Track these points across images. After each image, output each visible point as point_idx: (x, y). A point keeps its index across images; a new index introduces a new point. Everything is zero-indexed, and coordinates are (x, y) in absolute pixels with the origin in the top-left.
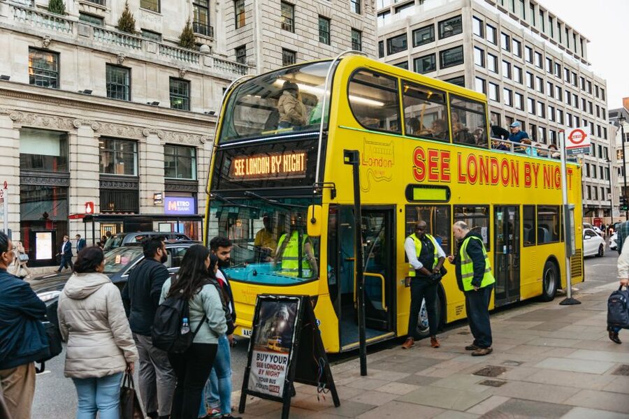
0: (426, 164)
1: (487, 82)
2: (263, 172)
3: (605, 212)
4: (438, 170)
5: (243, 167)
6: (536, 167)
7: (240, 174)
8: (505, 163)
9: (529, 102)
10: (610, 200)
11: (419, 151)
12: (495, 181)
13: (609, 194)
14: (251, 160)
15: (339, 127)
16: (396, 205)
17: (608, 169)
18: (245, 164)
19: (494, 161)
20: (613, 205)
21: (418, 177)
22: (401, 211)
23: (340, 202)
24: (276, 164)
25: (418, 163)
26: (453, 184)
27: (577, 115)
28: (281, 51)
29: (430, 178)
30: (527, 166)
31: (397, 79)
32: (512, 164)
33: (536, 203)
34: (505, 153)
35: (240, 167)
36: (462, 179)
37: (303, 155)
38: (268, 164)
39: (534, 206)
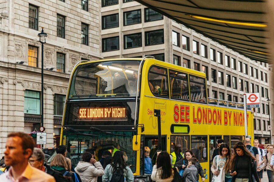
0: (179, 113)
1: (181, 35)
2: (99, 117)
3: (266, 140)
4: (184, 117)
5: (85, 113)
6: (230, 113)
7: (83, 117)
8: (215, 111)
9: (211, 51)
10: (270, 131)
11: (176, 107)
12: (210, 122)
13: (269, 126)
14: (91, 109)
15: (145, 96)
16: (166, 135)
17: (268, 106)
18: (87, 111)
19: (210, 111)
20: (272, 134)
21: (176, 120)
22: (169, 138)
23: (145, 134)
24: (107, 113)
25: (176, 113)
26: (191, 124)
27: (246, 63)
28: (28, 6)
29: (181, 121)
30: (225, 113)
31: (167, 69)
32: (218, 112)
33: (230, 134)
34: (215, 106)
35: (83, 113)
36: (195, 121)
37: (124, 109)
38: (102, 113)
39: (229, 136)
